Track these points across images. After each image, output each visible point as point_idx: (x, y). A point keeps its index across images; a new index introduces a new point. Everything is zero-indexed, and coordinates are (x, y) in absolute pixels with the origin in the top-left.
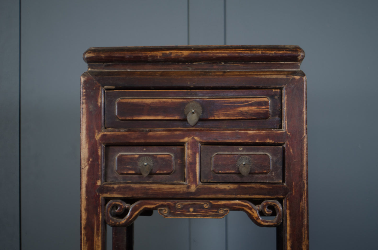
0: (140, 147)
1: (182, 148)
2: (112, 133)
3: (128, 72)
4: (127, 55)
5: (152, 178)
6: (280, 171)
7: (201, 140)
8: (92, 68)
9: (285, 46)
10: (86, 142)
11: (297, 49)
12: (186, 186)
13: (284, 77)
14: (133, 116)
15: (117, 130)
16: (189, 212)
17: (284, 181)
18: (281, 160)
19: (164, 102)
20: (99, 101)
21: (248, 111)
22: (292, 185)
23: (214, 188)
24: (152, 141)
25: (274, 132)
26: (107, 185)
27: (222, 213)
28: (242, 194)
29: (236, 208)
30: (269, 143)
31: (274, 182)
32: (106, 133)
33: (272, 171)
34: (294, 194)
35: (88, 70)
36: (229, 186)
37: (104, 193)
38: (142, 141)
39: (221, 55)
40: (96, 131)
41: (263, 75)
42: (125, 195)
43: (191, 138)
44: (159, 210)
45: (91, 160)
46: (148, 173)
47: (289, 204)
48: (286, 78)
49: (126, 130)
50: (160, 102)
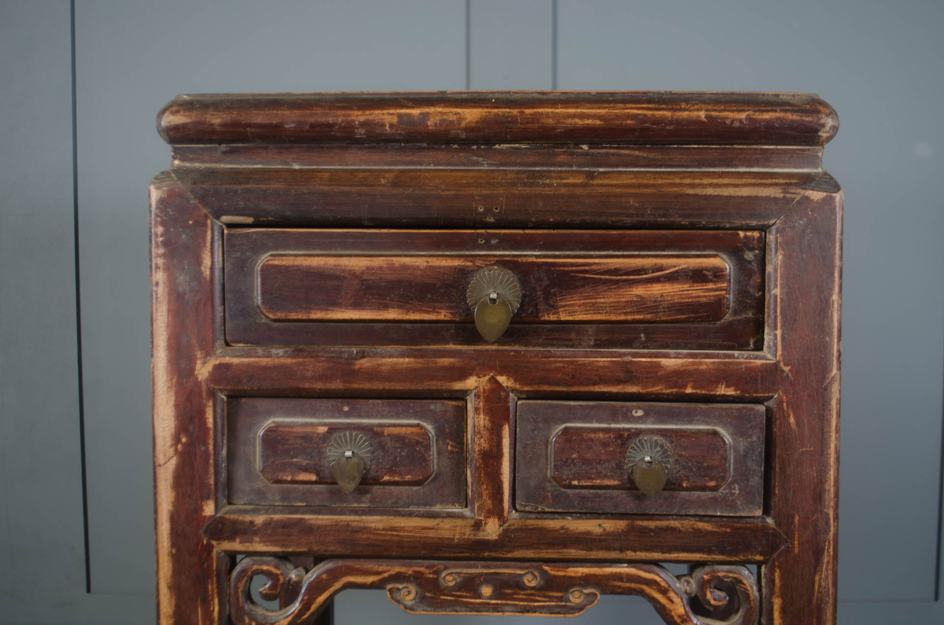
0: (329, 403)
1: (458, 407)
2: (246, 360)
3: (295, 171)
4: (290, 119)
5: (368, 496)
6: (756, 481)
7: (518, 386)
8: (183, 159)
9: (777, 95)
10: (170, 387)
11: (815, 106)
12: (472, 522)
13: (775, 192)
14: (309, 310)
15: (260, 351)
16: (479, 596)
17: (766, 511)
18: (761, 448)
19: (405, 267)
20: (207, 261)
21: (662, 296)
22: (793, 522)
23: (554, 531)
24: (367, 386)
25: (740, 363)
26: (232, 517)
27: (577, 601)
28: (641, 550)
29: (620, 587)
30: (724, 395)
31: (738, 515)
32: (227, 360)
33: (732, 483)
34: (796, 550)
35: (172, 165)
36: (600, 525)
37: (224, 539)
38: (337, 385)
39: (579, 122)
40: (199, 354)
41: (711, 185)
42: (286, 546)
43: (487, 378)
44: (390, 590)
45: (184, 440)
46: (358, 480)
47: (782, 579)
48: (781, 195)
49: (289, 350)
50: (392, 268)
